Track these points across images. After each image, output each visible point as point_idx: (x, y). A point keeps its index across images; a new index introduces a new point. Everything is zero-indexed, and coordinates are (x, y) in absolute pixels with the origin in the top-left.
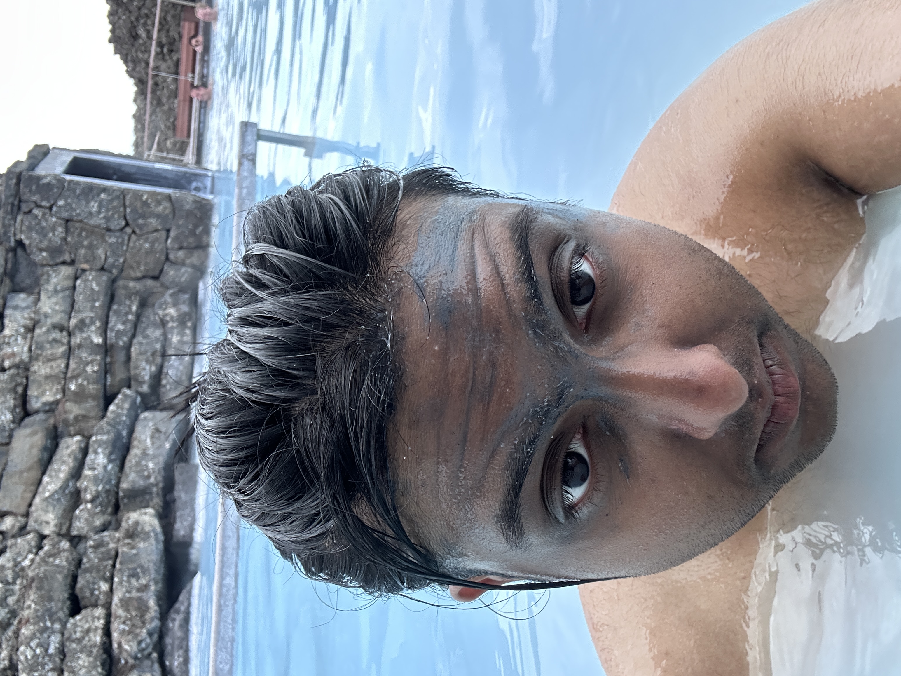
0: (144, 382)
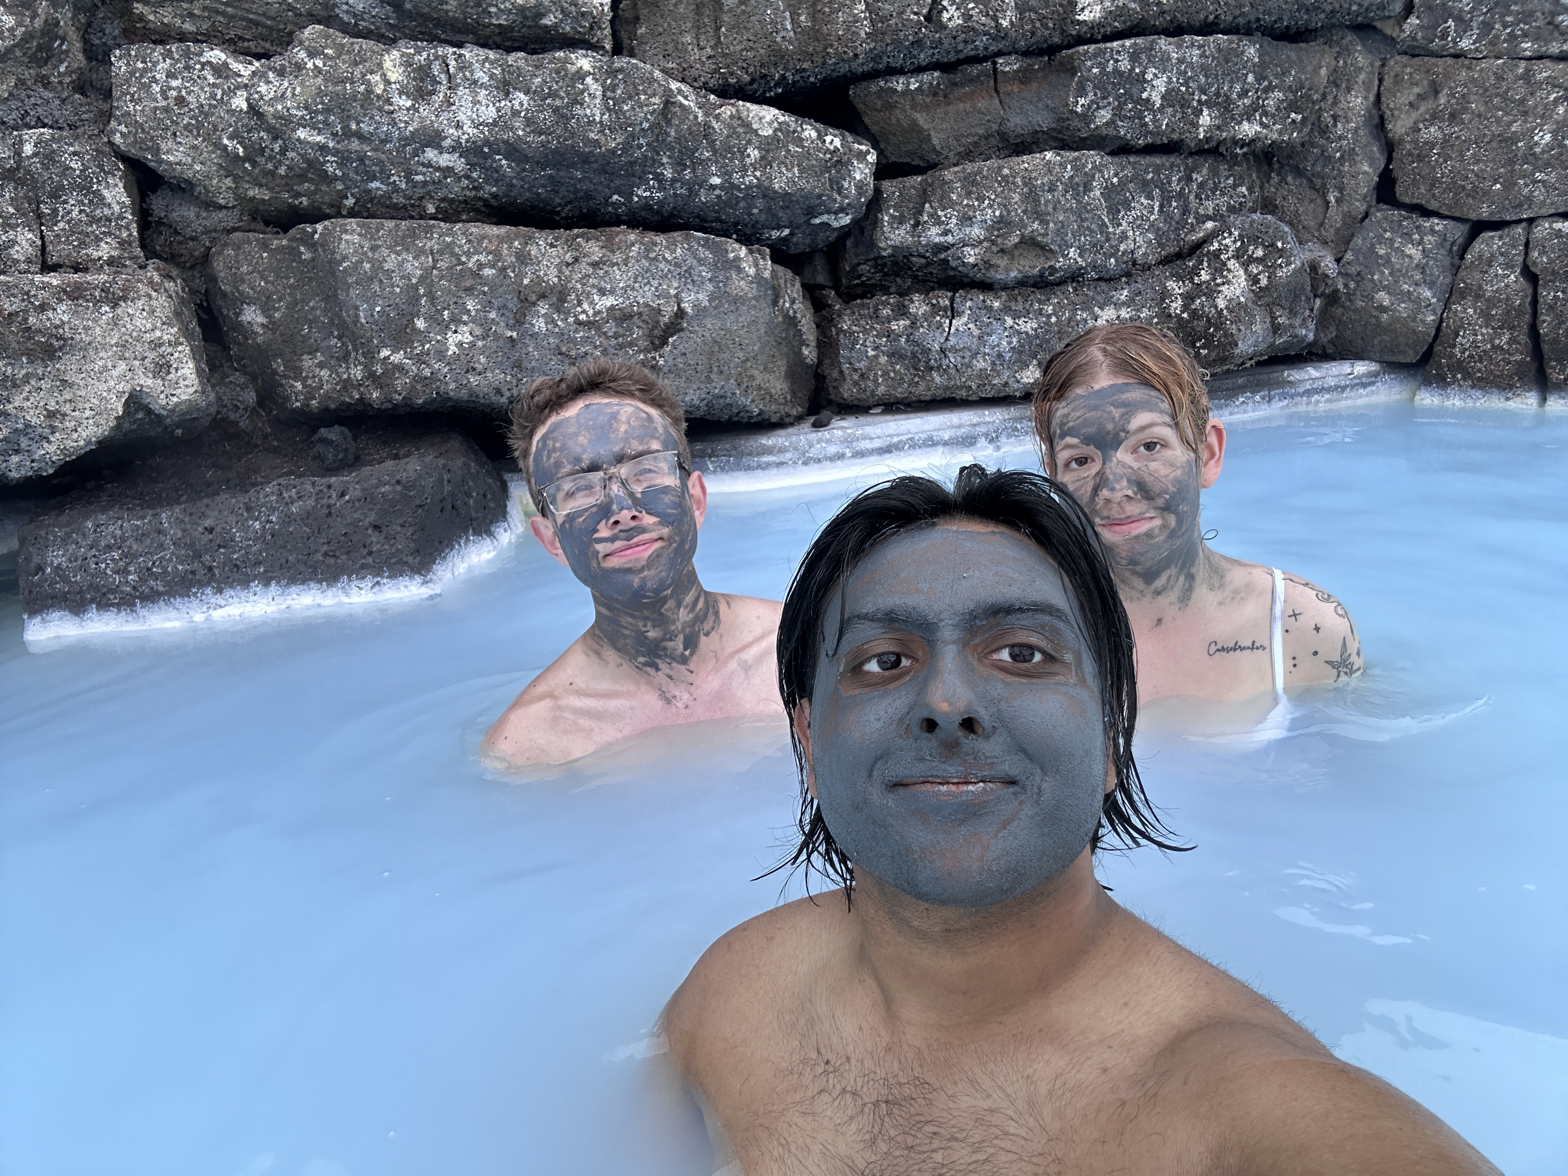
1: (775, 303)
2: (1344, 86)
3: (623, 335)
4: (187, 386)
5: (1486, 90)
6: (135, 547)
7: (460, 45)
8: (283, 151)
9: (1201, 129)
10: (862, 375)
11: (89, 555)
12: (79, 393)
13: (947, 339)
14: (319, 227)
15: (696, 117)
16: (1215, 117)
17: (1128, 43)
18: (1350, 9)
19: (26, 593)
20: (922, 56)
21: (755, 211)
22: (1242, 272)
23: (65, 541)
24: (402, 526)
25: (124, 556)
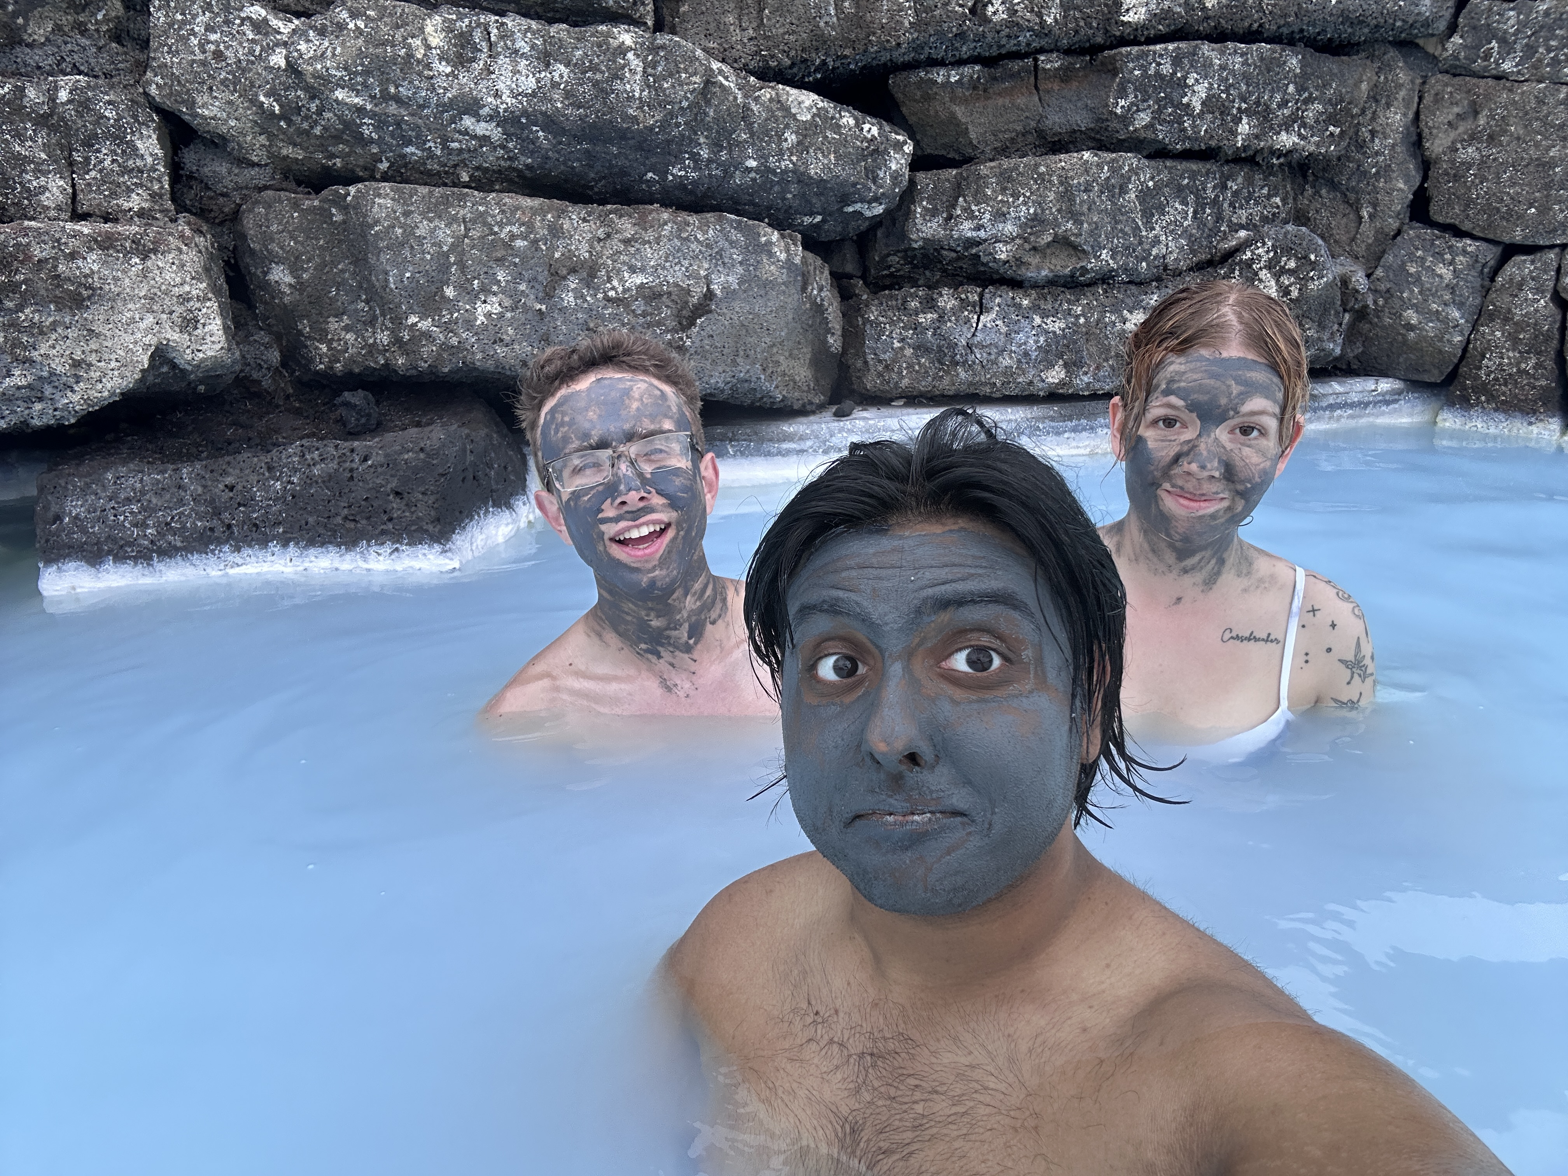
1: (804, 289)
2: (1383, 101)
3: (651, 314)
4: (213, 342)
5: (1526, 113)
6: (154, 501)
7: (502, 14)
8: (320, 111)
9: (1239, 138)
10: (887, 367)
11: (108, 507)
12: (106, 344)
13: (974, 335)
14: (352, 190)
15: (736, 98)
16: (1254, 126)
17: (1171, 47)
18: (1394, 24)
19: (43, 541)
20: (964, 49)
21: (789, 196)
22: (1273, 283)
23: (85, 491)
24: (423, 493)
25: (143, 509)
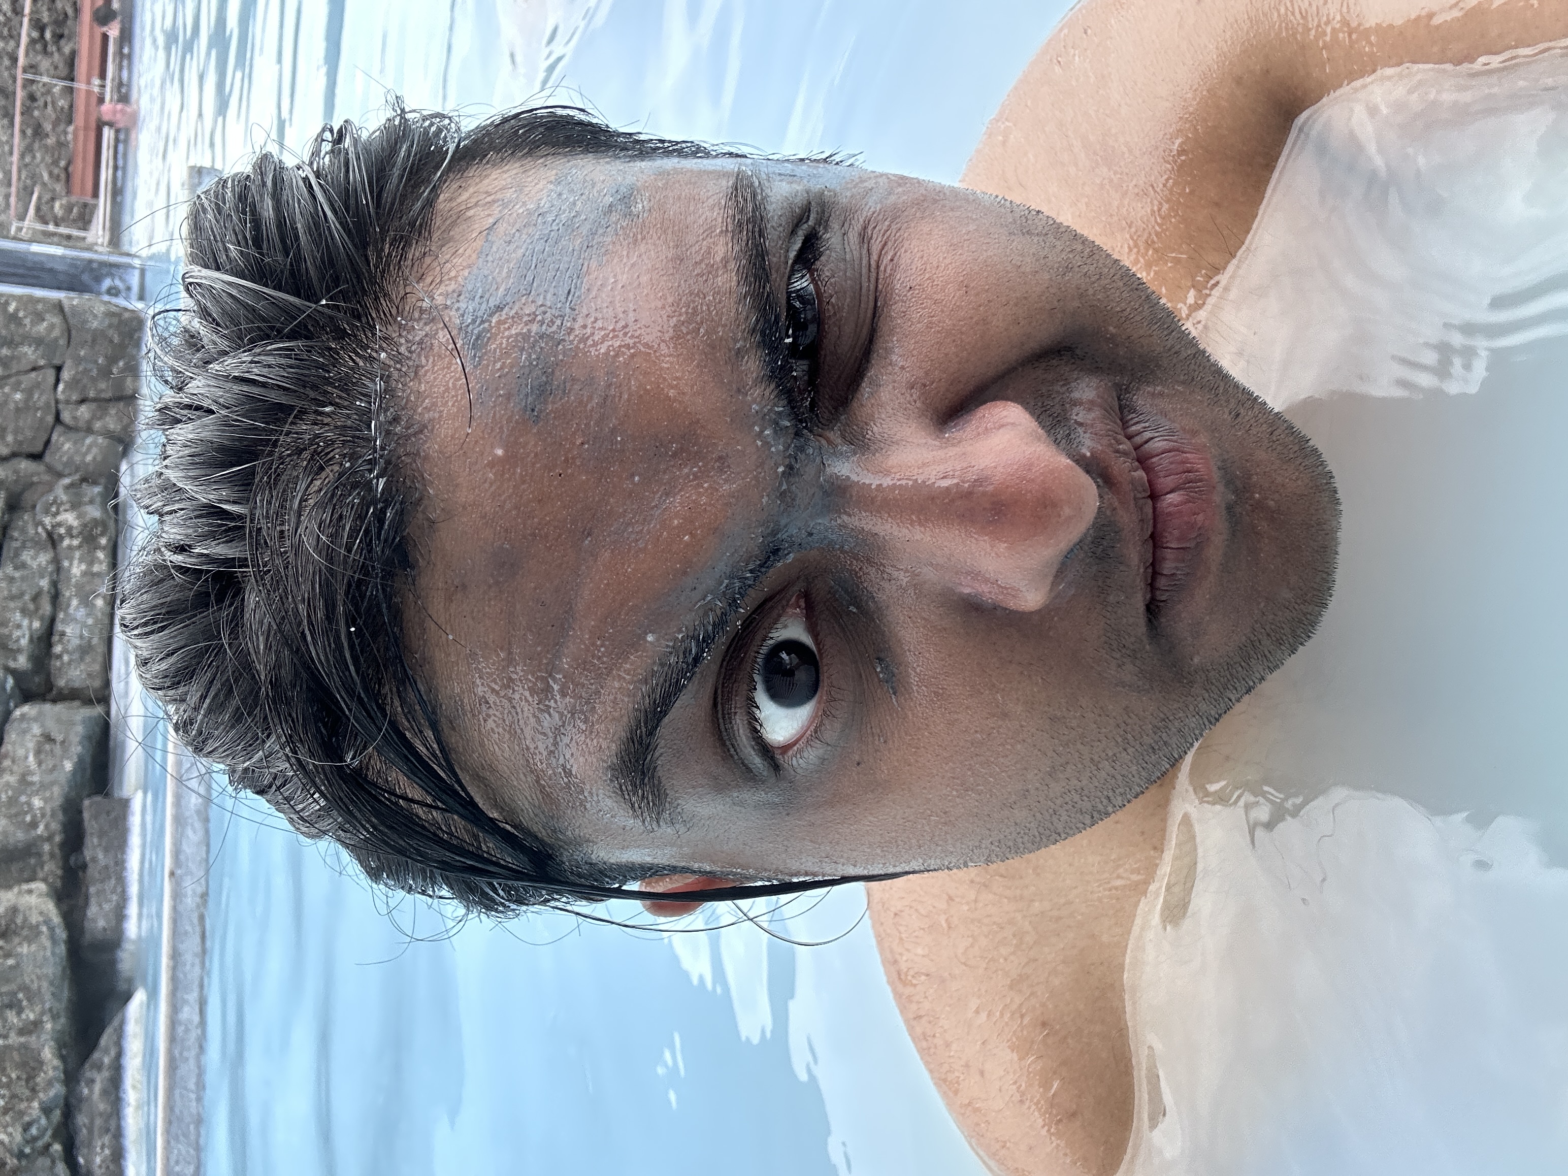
0: (19, 651)
